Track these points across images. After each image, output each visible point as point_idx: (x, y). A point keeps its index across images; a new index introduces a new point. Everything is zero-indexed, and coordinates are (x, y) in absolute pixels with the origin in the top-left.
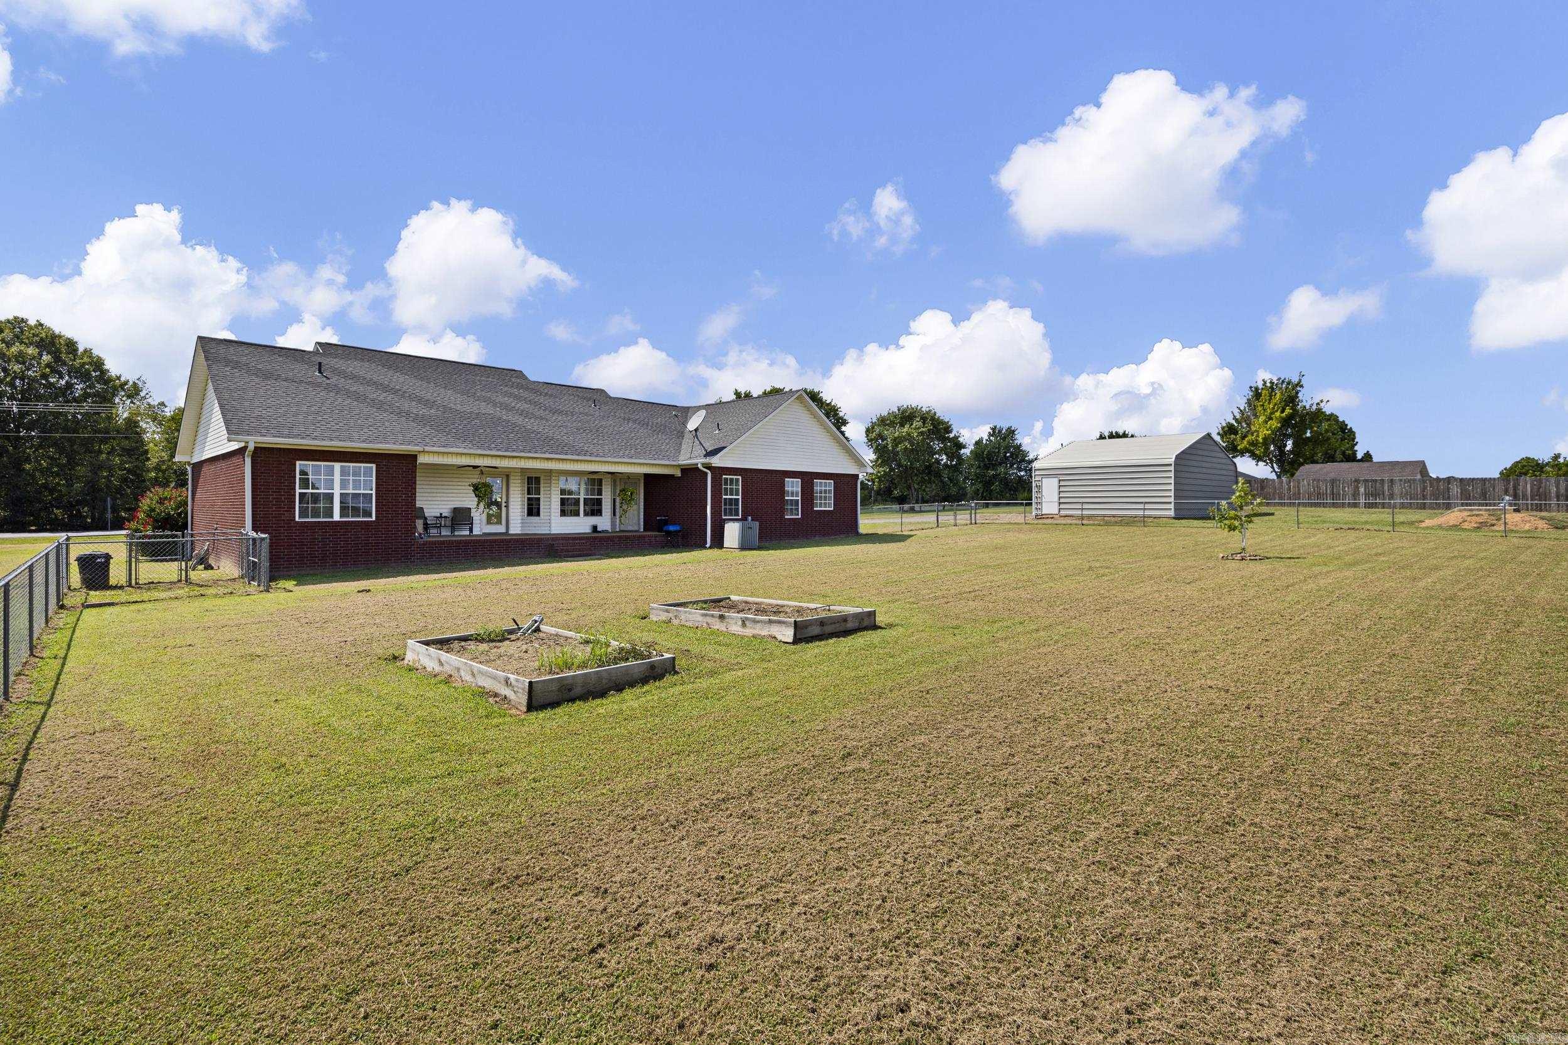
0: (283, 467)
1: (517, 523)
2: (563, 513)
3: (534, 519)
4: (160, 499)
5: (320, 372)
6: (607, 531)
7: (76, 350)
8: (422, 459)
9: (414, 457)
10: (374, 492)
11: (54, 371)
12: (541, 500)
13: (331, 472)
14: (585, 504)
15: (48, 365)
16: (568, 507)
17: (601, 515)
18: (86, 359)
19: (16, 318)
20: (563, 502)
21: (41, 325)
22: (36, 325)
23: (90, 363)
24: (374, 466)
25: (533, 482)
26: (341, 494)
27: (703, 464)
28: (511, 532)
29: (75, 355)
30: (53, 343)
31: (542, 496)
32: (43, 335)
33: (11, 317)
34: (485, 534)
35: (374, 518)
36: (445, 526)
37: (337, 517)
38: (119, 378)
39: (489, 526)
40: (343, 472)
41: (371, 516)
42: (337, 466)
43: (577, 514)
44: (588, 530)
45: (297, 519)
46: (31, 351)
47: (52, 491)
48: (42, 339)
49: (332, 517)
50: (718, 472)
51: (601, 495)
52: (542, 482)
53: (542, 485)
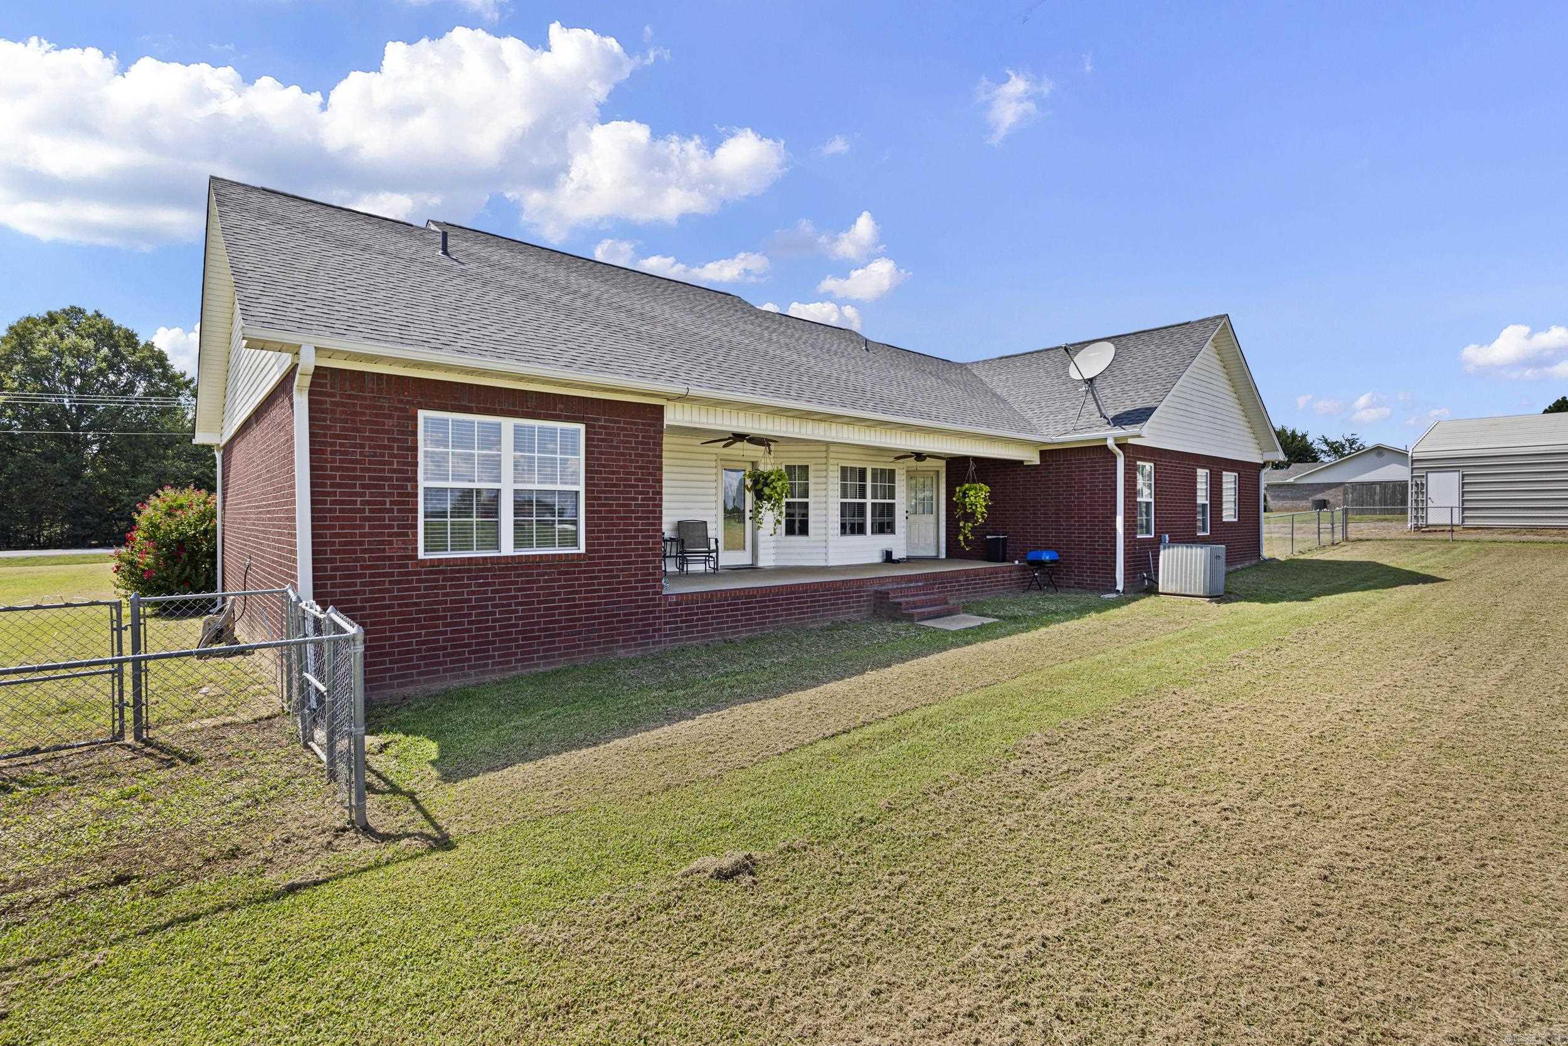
0: (388, 425)
1: (769, 547)
2: (844, 529)
3: (797, 540)
4: (171, 507)
5: (445, 252)
7: (137, 343)
8: (673, 416)
9: (658, 412)
10: (581, 488)
11: (112, 366)
12: (811, 506)
13: (492, 438)
14: (872, 513)
15: (105, 359)
16: (851, 520)
17: (893, 532)
18: (147, 353)
19: (72, 308)
20: (843, 510)
21: (100, 316)
22: (92, 316)
23: (152, 357)
24: (582, 427)
26: (516, 493)
27: (1116, 439)
28: (757, 564)
29: (135, 349)
30: (110, 336)
31: (810, 500)
32: (100, 326)
33: (67, 307)
35: (582, 549)
36: (670, 557)
37: (507, 548)
38: (183, 375)
40: (520, 441)
41: (576, 544)
42: (508, 425)
43: (863, 531)
44: (877, 558)
45: (421, 555)
46: (89, 343)
47: (113, 501)
48: (99, 330)
49: (497, 546)
50: (1135, 453)
51: (894, 498)
52: (811, 474)
53: (811, 480)
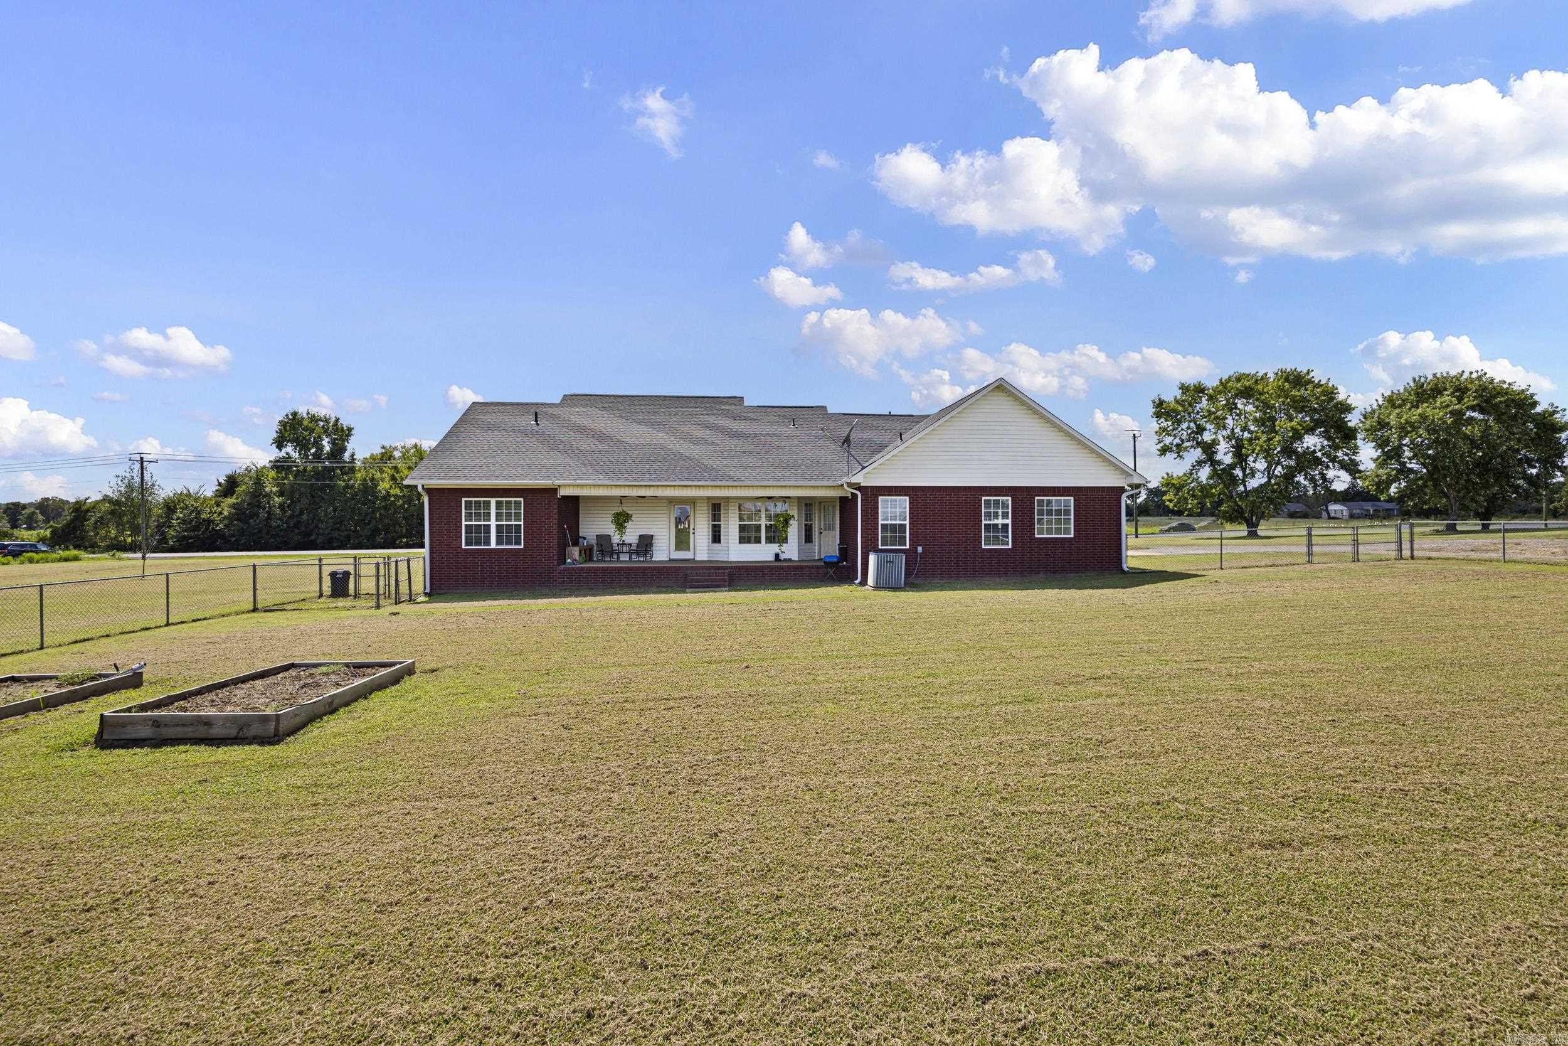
0: (452, 504)
1: (701, 549)
2: (742, 540)
3: (716, 545)
6: (790, 560)
8: (563, 492)
9: (554, 491)
10: (522, 523)
12: (722, 527)
13: (488, 506)
14: (767, 531)
16: (748, 535)
17: (785, 543)
20: (742, 528)
24: (522, 500)
25: (716, 508)
26: (497, 525)
27: (848, 484)
28: (697, 559)
31: (722, 523)
34: (671, 560)
35: (523, 546)
36: (625, 552)
37: (493, 544)
39: (678, 552)
40: (499, 505)
41: (520, 544)
42: (493, 501)
43: (758, 540)
44: (772, 558)
45: (463, 547)
49: (490, 545)
50: (872, 493)
52: (722, 508)
53: (722, 512)
